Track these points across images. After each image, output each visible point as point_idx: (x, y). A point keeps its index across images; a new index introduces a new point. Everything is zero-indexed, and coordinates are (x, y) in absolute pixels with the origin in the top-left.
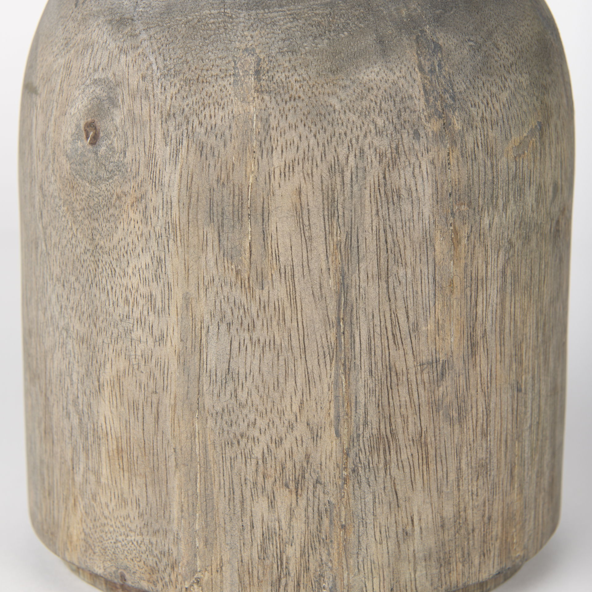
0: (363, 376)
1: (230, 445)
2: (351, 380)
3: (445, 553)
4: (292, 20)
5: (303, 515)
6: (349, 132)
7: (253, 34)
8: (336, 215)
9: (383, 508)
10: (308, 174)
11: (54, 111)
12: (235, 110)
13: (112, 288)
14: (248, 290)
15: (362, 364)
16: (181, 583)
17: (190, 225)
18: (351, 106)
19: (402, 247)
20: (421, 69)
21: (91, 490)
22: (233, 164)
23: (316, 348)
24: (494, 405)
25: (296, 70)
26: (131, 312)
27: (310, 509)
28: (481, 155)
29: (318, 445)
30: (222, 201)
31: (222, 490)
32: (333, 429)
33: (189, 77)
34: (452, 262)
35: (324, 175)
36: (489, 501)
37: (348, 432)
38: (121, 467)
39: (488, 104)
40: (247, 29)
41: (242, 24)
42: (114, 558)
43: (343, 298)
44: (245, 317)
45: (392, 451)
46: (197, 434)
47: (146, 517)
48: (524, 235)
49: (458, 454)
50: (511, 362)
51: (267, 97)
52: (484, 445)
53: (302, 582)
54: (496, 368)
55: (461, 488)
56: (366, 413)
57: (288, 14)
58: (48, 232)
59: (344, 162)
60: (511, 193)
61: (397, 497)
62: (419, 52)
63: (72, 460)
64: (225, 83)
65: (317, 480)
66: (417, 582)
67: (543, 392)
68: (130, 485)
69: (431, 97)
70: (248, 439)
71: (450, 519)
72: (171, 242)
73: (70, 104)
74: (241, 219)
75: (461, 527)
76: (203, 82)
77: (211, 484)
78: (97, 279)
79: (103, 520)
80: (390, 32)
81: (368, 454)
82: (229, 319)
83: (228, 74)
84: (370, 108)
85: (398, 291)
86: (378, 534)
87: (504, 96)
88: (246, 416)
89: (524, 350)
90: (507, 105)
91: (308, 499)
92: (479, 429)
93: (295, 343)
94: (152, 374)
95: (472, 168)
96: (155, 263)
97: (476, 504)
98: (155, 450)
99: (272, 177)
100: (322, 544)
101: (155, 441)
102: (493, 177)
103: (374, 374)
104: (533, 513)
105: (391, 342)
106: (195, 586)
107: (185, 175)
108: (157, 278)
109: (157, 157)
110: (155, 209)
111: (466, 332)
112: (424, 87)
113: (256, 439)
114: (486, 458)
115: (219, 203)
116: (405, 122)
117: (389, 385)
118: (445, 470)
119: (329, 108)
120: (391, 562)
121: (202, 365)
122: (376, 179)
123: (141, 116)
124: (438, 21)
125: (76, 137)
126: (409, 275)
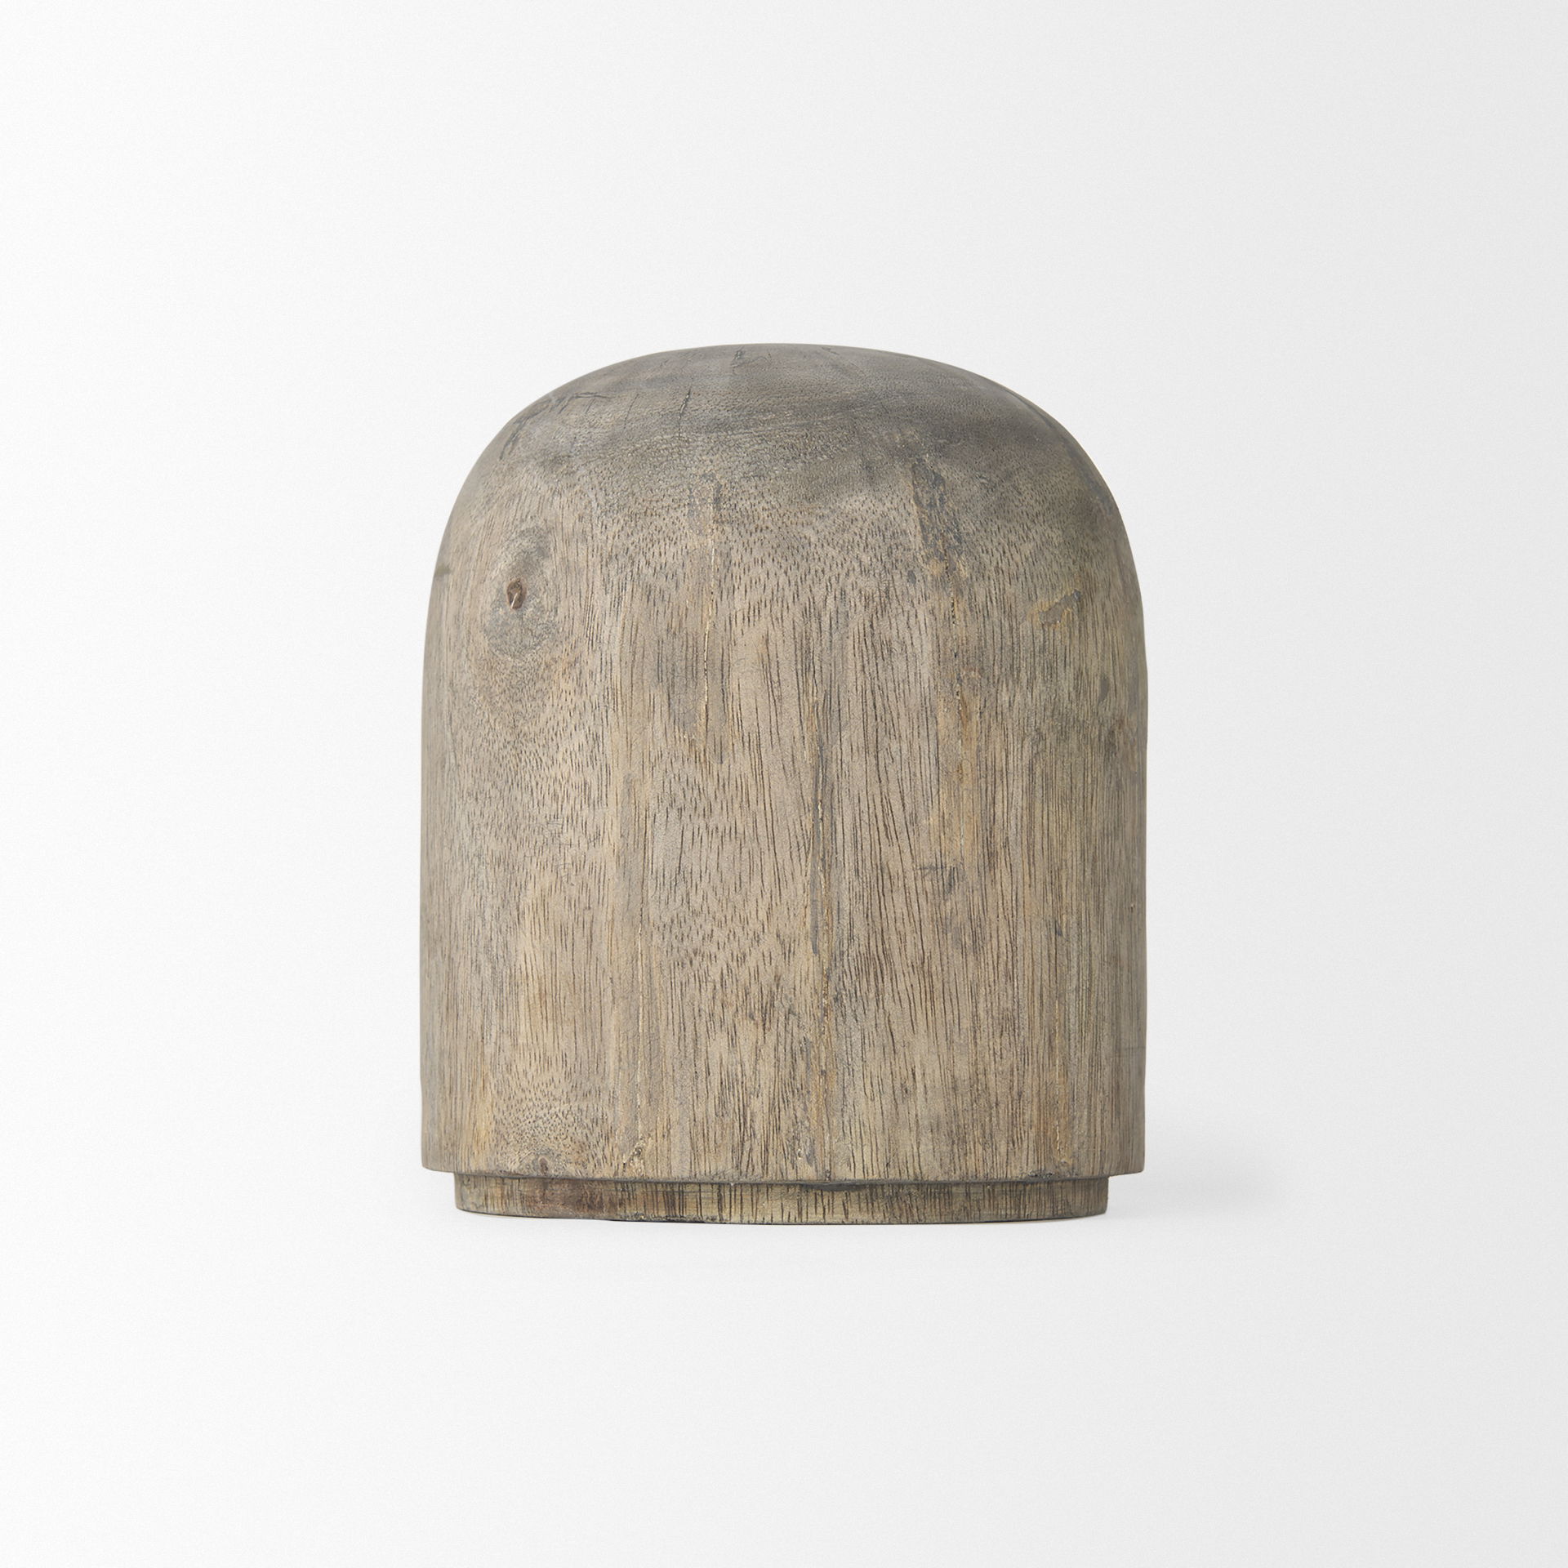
0: (847, 877)
1: (680, 966)
2: (832, 881)
3: (959, 1126)
4: (760, 442)
5: (772, 1056)
6: (827, 570)
7: (712, 458)
8: (812, 670)
9: (874, 1051)
10: (777, 619)
11: (470, 582)
12: (690, 544)
13: (537, 784)
14: (704, 765)
15: (846, 860)
16: (618, 1158)
17: (634, 688)
18: (830, 539)
19: (895, 715)
20: (918, 502)
21: (505, 1059)
22: (687, 609)
23: (787, 838)
24: (1022, 941)
25: (763, 497)
26: (560, 810)
27: (781, 1048)
28: (995, 611)
29: (792, 963)
30: (673, 654)
31: (670, 1027)
32: (810, 943)
33: (635, 511)
34: (960, 741)
35: (796, 620)
36: (1018, 1070)
37: (828, 947)
38: (544, 1016)
39: (1004, 552)
40: (705, 453)
41: (701, 448)
42: (532, 1142)
43: (821, 775)
44: (700, 800)
45: (885, 977)
46: (640, 956)
47: (574, 1076)
48: (1060, 728)
49: (974, 995)
50: (1045, 889)
51: (727, 528)
52: (1010, 992)
53: (771, 1146)
54: (1024, 893)
55: (978, 1041)
56: (851, 925)
57: (755, 436)
58: (458, 737)
59: (822, 604)
60: (1039, 670)
61: (893, 1039)
62: (915, 482)
63: (482, 1028)
64: (679, 514)
65: (789, 1010)
66: (922, 1159)
67: (1096, 951)
68: (555, 1037)
69: (931, 535)
70: (703, 956)
71: (964, 1081)
72: (610, 712)
73: (490, 567)
74: (695, 676)
75: (979, 1095)
76: (652, 515)
77: (657, 1020)
78: (519, 777)
79: (520, 1095)
80: (880, 457)
81: (854, 978)
82: (680, 803)
83: (682, 504)
84: (853, 541)
86: (868, 1086)
87: (1028, 548)
88: (701, 926)
89: (1064, 881)
90: (1030, 559)
91: (778, 1035)
92: (1001, 968)
93: (761, 830)
94: (585, 885)
95: (984, 626)
96: (591, 742)
97: (1000, 1069)
98: (588, 985)
99: (734, 622)
100: (796, 1096)
101: (587, 972)
102: (1013, 643)
103: (860, 875)
104: (1086, 1113)
105: (883, 834)
106: (636, 1159)
107: (628, 627)
108: (593, 759)
109: (596, 608)
110: (591, 674)
111: (980, 835)
112: (921, 522)
113: (713, 956)
114: (1013, 1010)
115: (669, 658)
116: (897, 561)
117: (881, 891)
118: (956, 1013)
119: (803, 540)
120: (886, 1127)
121: (646, 864)
122: (861, 627)
123: (576, 563)
124: (941, 451)
125: (497, 604)
126: (904, 751)
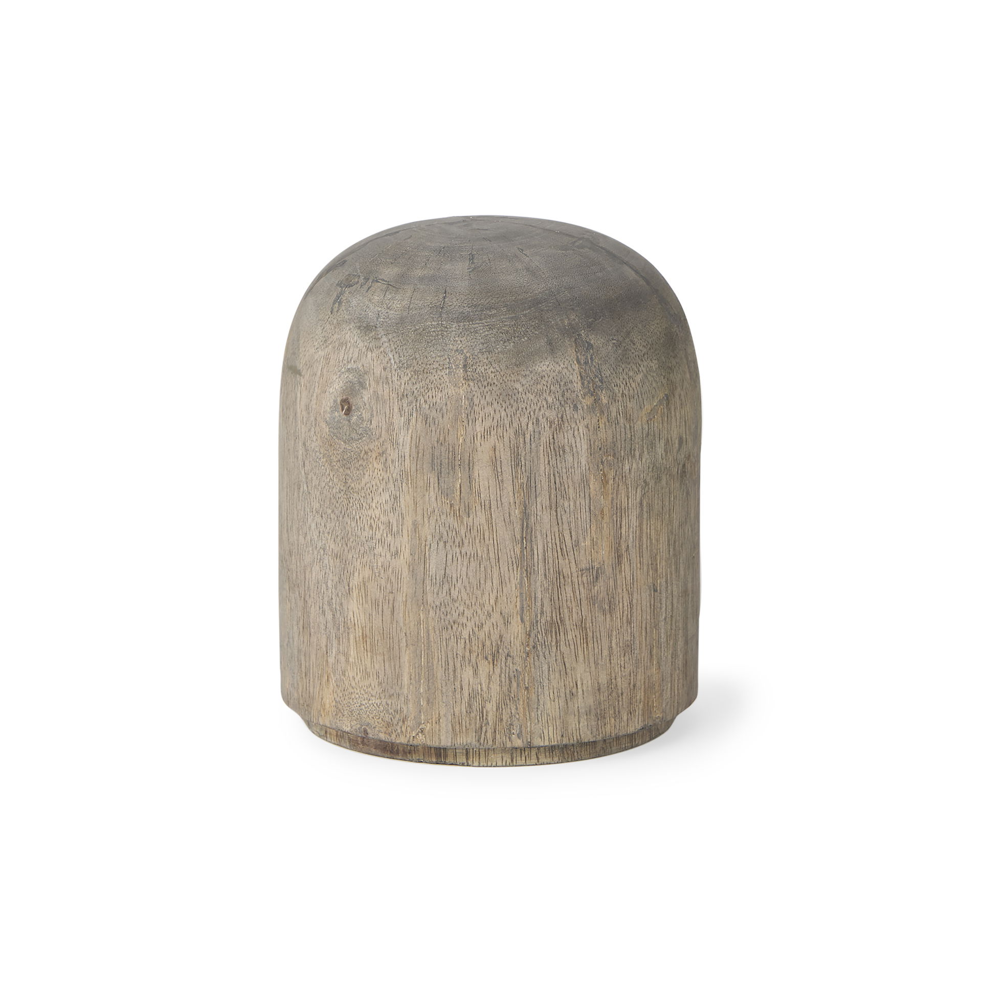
0: (540, 579)
1: (445, 629)
2: (531, 582)
3: (601, 710)
4: (488, 329)
5: (498, 680)
6: (528, 407)
7: (461, 339)
8: (520, 465)
9: (555, 674)
10: (500, 437)
11: (316, 389)
12: (450, 392)
13: (360, 518)
14: (458, 518)
15: (539, 570)
16: (410, 733)
17: (418, 472)
18: (530, 389)
19: (566, 486)
20: (578, 362)
21: (341, 668)
22: (448, 430)
23: (506, 559)
24: (636, 601)
25: (491, 365)
26: (374, 535)
27: (503, 675)
28: (622, 420)
29: (509, 628)
30: (441, 455)
31: (440, 663)
32: (519, 617)
33: (417, 369)
34: (602, 497)
35: (511, 437)
36: (633, 672)
37: (529, 619)
38: (366, 648)
39: (626, 384)
40: (457, 336)
41: (454, 333)
42: (358, 718)
43: (525, 523)
44: (457, 537)
45: (561, 633)
46: (422, 622)
47: (383, 685)
48: (656, 476)
49: (610, 637)
50: (648, 569)
51: (472, 384)
52: (629, 631)
53: (497, 729)
54: (637, 574)
55: (612, 661)
56: (542, 605)
57: (486, 325)
58: (309, 477)
59: (525, 427)
60: (645, 446)
61: (565, 667)
62: (577, 350)
63: (326, 646)
64: (443, 373)
65: (508, 654)
66: (581, 731)
67: (675, 593)
68: (372, 662)
69: (586, 381)
70: (459, 624)
71: (604, 684)
72: (404, 484)
73: (329, 385)
74: (453, 468)
75: (612, 691)
76: (427, 373)
77: (432, 659)
78: (349, 511)
79: (351, 690)
80: (556, 336)
81: (544, 635)
82: (445, 539)
83: (445, 368)
84: (543, 390)
85: (564, 517)
86: (552, 694)
87: (639, 378)
88: (457, 608)
89: (659, 561)
90: (641, 384)
91: (501, 668)
92: (625, 618)
93: (492, 555)
94: (389, 579)
95: (616, 430)
96: (392, 500)
97: (624, 674)
98: (391, 635)
99: (476, 439)
100: (512, 701)
101: (391, 628)
102: (631, 436)
103: (547, 577)
104: (669, 685)
105: (560, 554)
106: (420, 734)
107: (414, 438)
108: (394, 509)
109: (395, 424)
110: (392, 461)
111: (613, 547)
112: (580, 374)
113: (464, 625)
114: (631, 640)
115: (439, 457)
116: (567, 399)
117: (558, 585)
118: (600, 648)
119: (515, 390)
120: (561, 716)
121: (425, 572)
122: (548, 439)
123: (383, 396)
124: (590, 327)
125: (334, 409)
126: (572, 506)
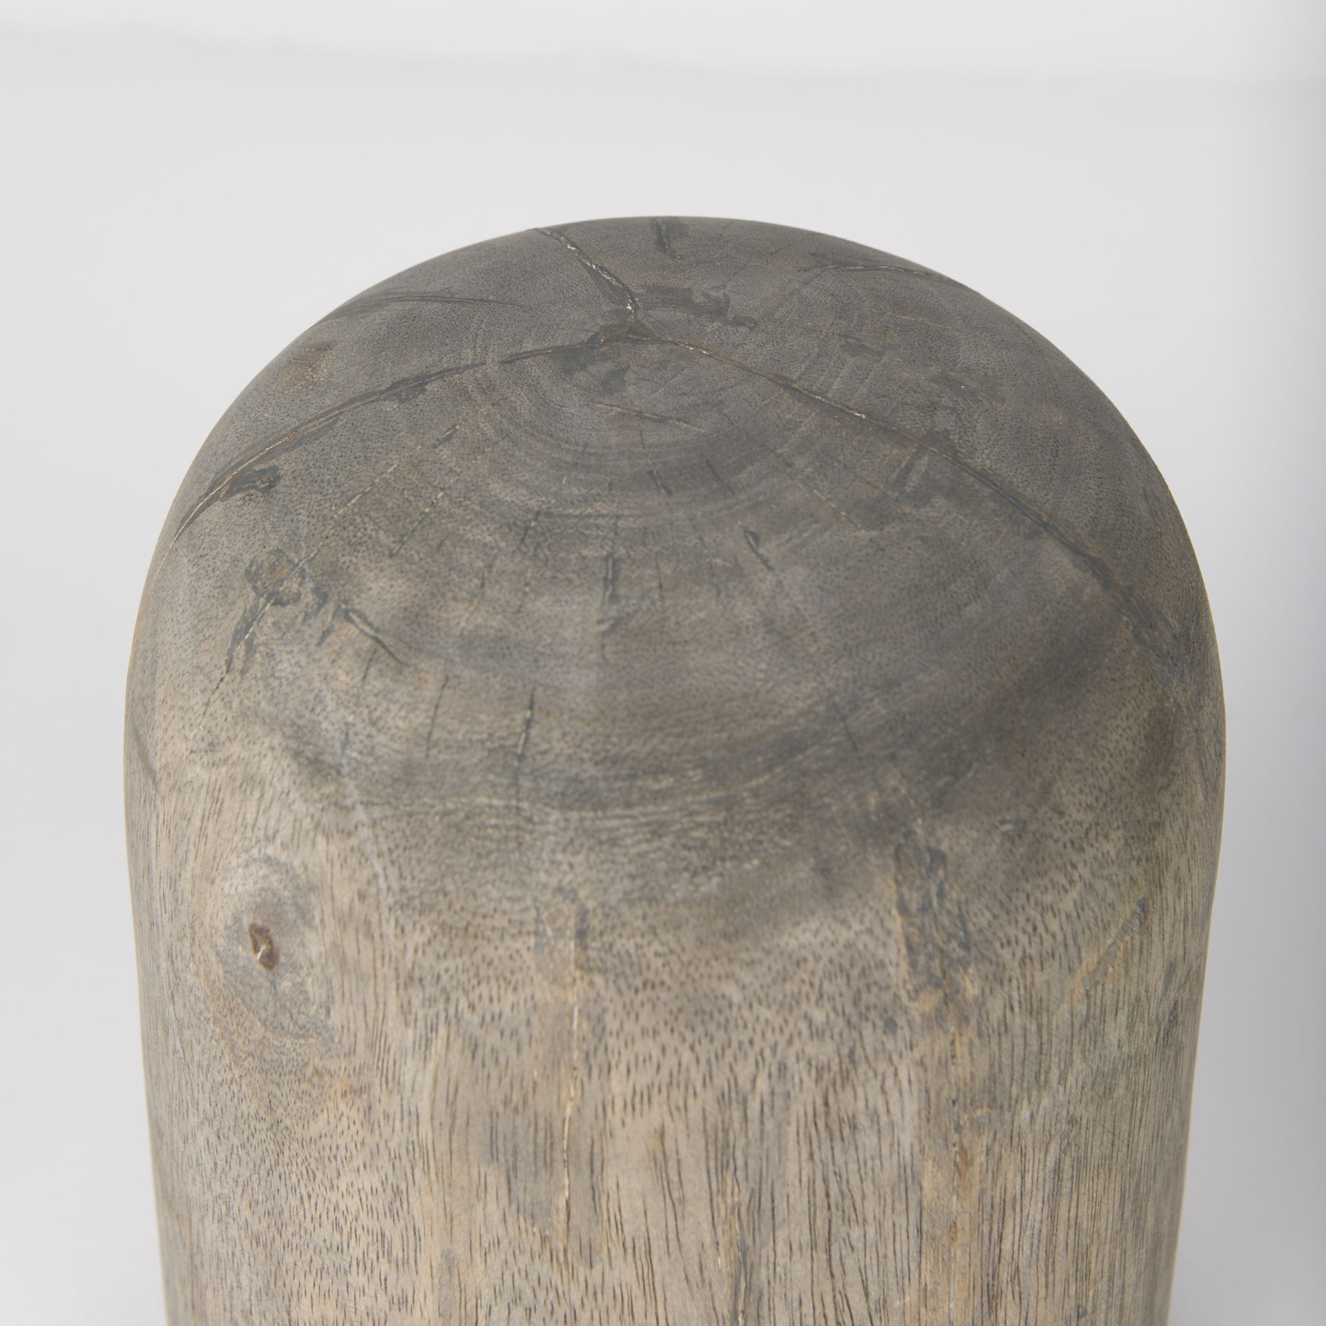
4: (649, 836)
6: (757, 1039)
7: (573, 859)
8: (732, 1166)
10: (678, 1108)
12: (538, 995)
14: (563, 1267)
17: (454, 1156)
18: (763, 996)
19: (858, 1198)
20: (903, 908)
22: (535, 1082)
25: (656, 935)
28: (1018, 1021)
30: (514, 1134)
33: (449, 921)
34: (955, 1198)
35: (708, 1108)
39: (1035, 929)
40: (560, 848)
41: (552, 838)
43: (743, 1283)
44: (559, 1303)
48: (1102, 1091)
51: (599, 980)
57: (642, 825)
59: (748, 1086)
60: (1078, 1049)
62: (900, 878)
64: (519, 945)
69: (922, 955)
72: (418, 1172)
74: (549, 1165)
76: (476, 936)
78: (281, 1169)
80: (843, 848)
82: (529, 1303)
83: (524, 931)
84: (800, 994)
85: (850, 1263)
89: (1094, 1253)
90: (1074, 913)
95: (1000, 1048)
96: (390, 1193)
99: (609, 1110)
102: (1041, 1045)
107: (442, 1083)
108: (393, 1214)
109: (390, 1039)
110: (386, 1115)
111: (978, 1285)
112: (908, 940)
115: (509, 1137)
116: (868, 1008)
119: (720, 999)
122: (810, 1107)
123: (357, 962)
124: (941, 803)
125: (234, 936)
126: (870, 1235)
